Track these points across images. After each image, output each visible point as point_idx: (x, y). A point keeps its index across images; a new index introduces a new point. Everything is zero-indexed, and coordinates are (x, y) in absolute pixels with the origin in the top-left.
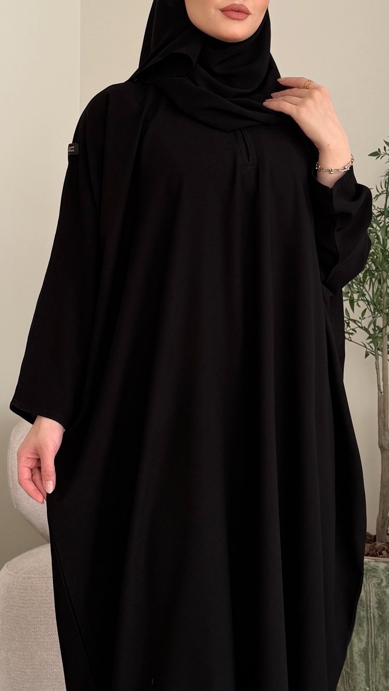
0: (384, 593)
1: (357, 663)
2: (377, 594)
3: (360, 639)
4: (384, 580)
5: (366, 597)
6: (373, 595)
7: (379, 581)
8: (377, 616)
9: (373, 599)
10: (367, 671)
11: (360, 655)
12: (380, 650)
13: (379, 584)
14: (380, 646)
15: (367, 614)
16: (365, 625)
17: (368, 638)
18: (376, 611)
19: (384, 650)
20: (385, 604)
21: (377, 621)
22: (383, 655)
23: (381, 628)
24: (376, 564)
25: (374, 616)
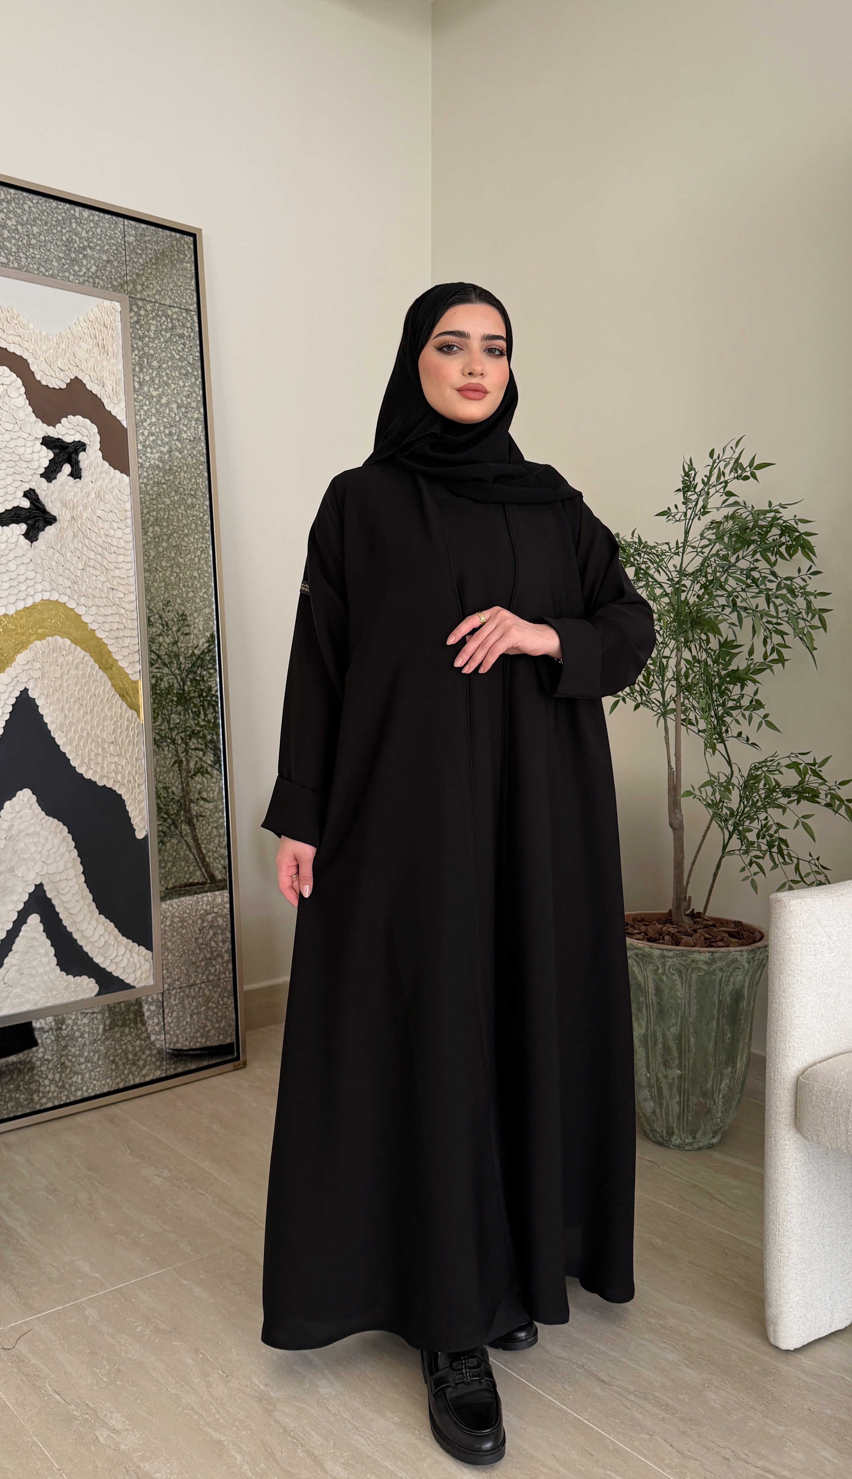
0: (661, 980)
1: (638, 1049)
2: (654, 981)
3: (639, 1024)
4: (660, 967)
5: (645, 982)
6: (650, 981)
7: (656, 968)
8: (655, 1003)
9: (651, 986)
10: (647, 1058)
11: (640, 1040)
12: (658, 1038)
13: (656, 971)
14: (658, 1034)
15: (646, 999)
16: (644, 1010)
17: (647, 1024)
18: (654, 998)
19: (663, 1038)
20: (663, 991)
21: (655, 1008)
22: (661, 1042)
23: (659, 1016)
24: (651, 950)
25: (653, 1003)
